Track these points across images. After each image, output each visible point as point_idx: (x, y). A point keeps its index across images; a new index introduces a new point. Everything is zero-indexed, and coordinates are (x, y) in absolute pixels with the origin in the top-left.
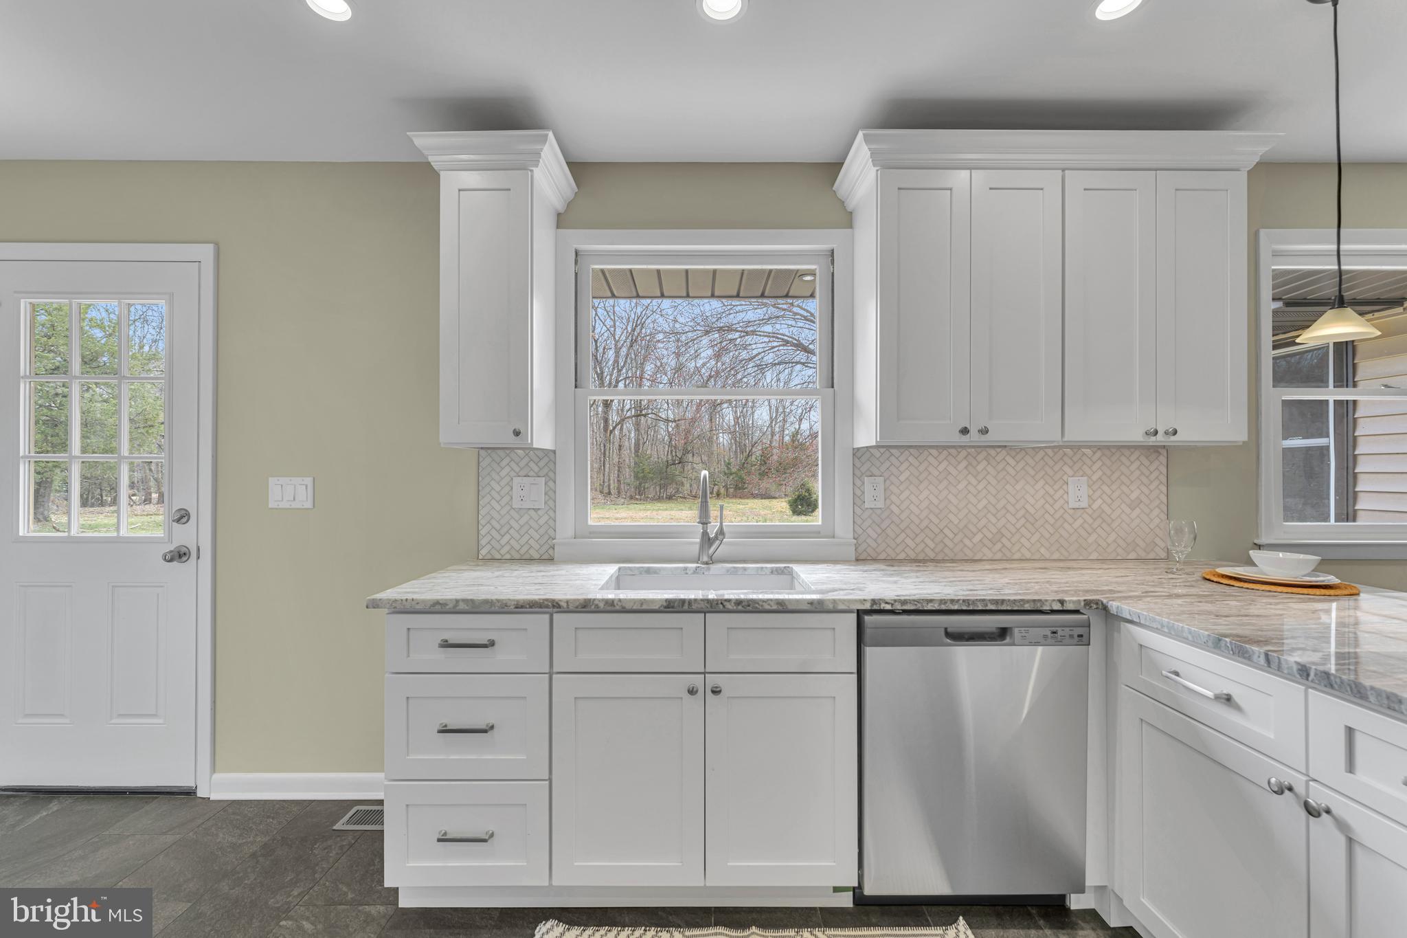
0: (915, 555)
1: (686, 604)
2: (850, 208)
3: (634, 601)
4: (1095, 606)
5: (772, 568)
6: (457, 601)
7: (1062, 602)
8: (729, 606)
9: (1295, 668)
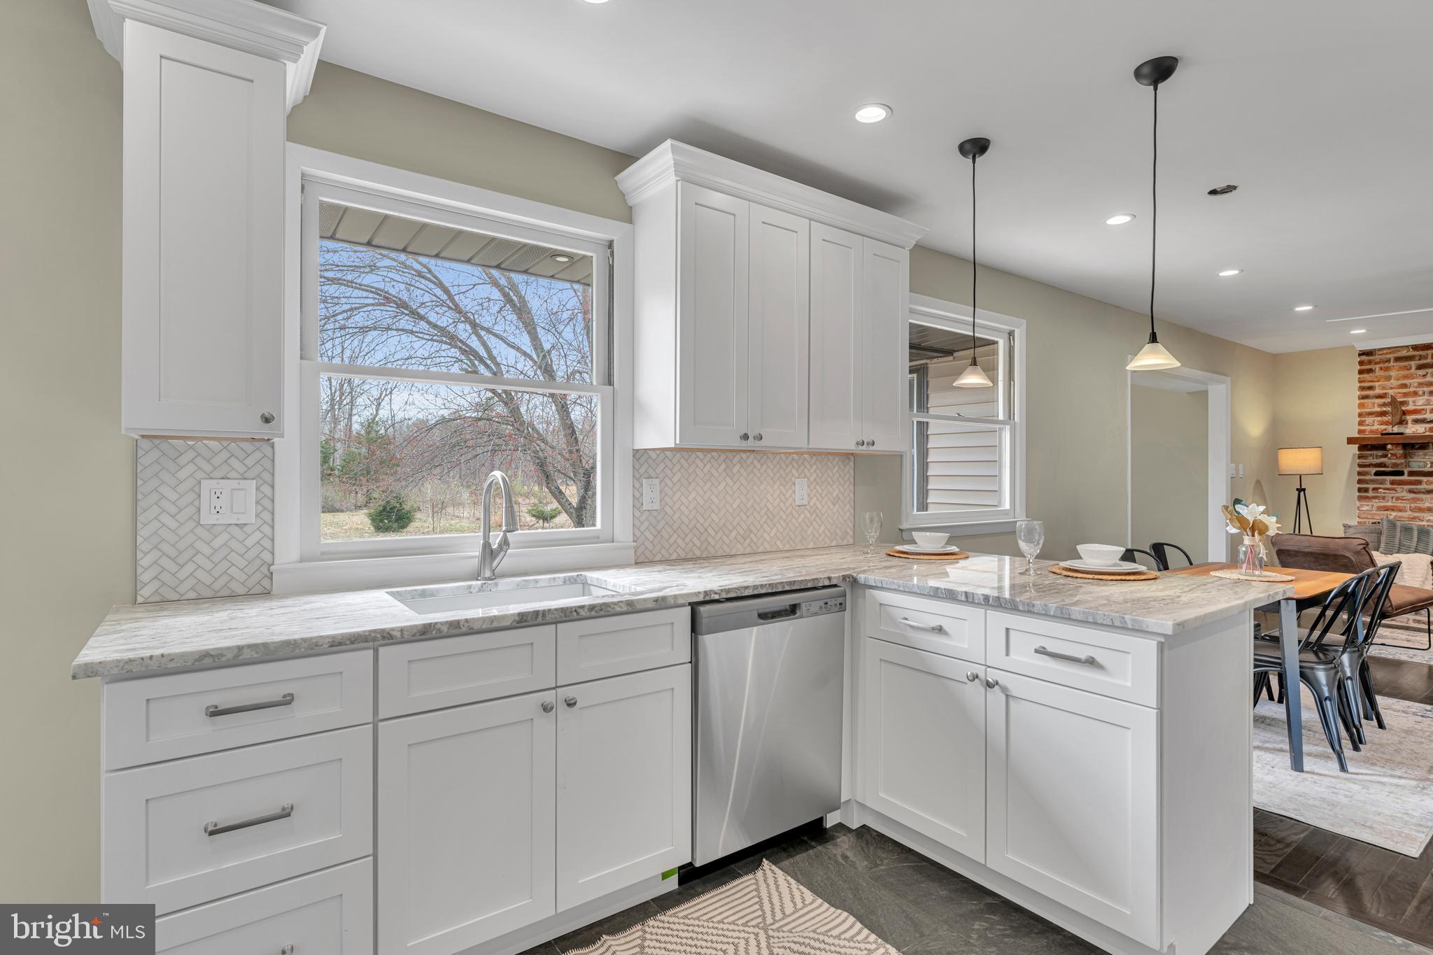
0: (684, 554)
1: (540, 617)
2: (631, 202)
3: (483, 619)
4: (848, 580)
5: (565, 578)
6: (240, 648)
7: (829, 578)
8: (583, 613)
9: (982, 598)
